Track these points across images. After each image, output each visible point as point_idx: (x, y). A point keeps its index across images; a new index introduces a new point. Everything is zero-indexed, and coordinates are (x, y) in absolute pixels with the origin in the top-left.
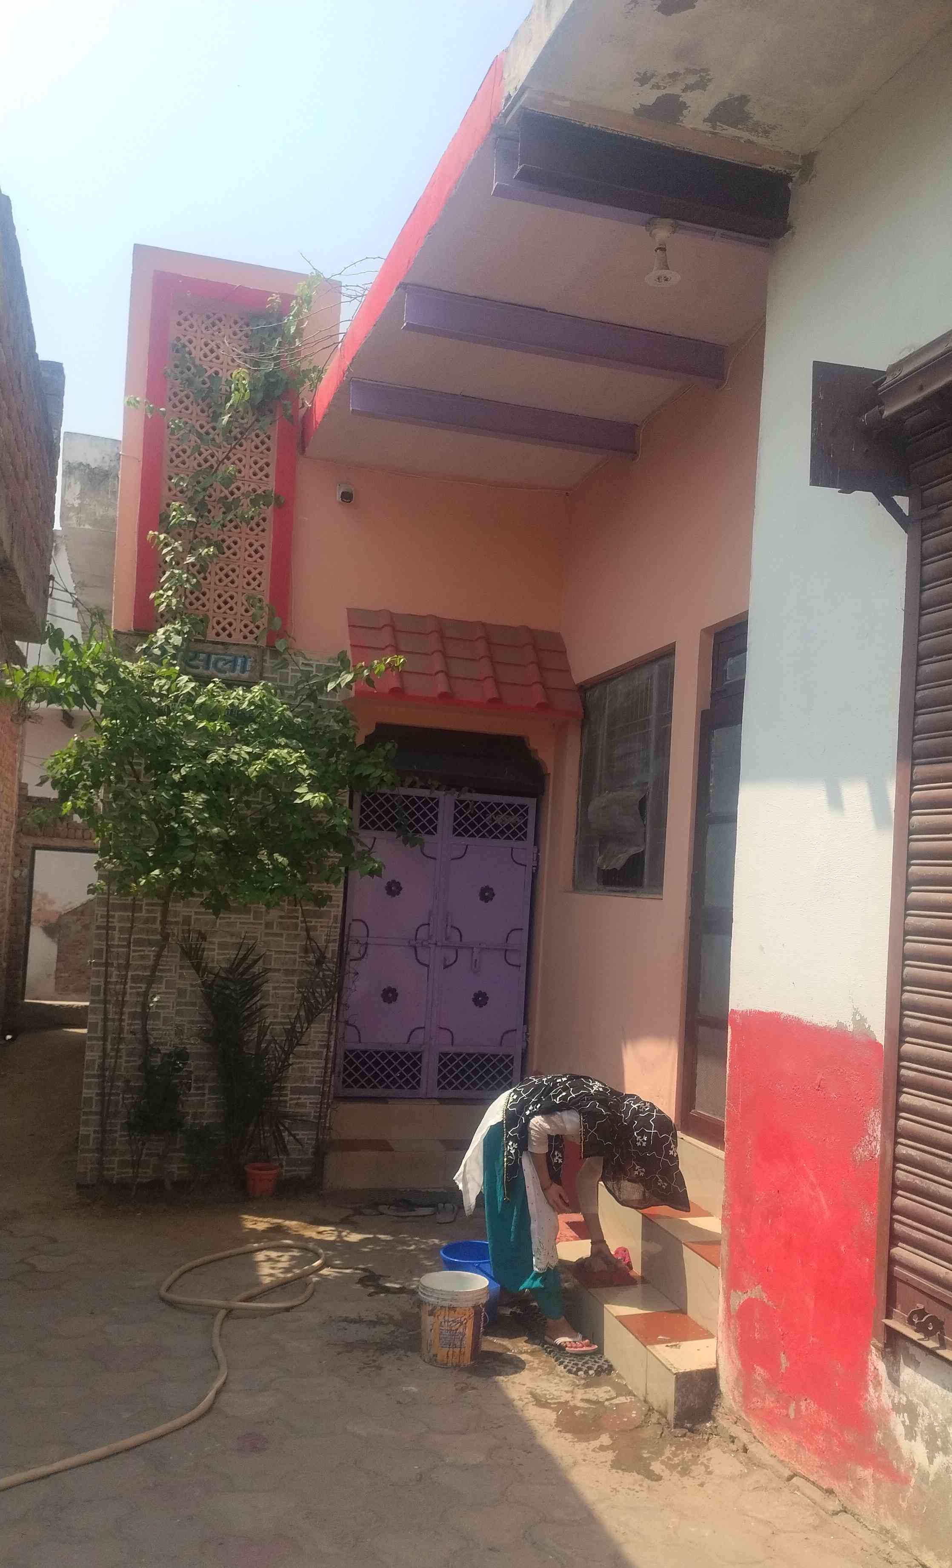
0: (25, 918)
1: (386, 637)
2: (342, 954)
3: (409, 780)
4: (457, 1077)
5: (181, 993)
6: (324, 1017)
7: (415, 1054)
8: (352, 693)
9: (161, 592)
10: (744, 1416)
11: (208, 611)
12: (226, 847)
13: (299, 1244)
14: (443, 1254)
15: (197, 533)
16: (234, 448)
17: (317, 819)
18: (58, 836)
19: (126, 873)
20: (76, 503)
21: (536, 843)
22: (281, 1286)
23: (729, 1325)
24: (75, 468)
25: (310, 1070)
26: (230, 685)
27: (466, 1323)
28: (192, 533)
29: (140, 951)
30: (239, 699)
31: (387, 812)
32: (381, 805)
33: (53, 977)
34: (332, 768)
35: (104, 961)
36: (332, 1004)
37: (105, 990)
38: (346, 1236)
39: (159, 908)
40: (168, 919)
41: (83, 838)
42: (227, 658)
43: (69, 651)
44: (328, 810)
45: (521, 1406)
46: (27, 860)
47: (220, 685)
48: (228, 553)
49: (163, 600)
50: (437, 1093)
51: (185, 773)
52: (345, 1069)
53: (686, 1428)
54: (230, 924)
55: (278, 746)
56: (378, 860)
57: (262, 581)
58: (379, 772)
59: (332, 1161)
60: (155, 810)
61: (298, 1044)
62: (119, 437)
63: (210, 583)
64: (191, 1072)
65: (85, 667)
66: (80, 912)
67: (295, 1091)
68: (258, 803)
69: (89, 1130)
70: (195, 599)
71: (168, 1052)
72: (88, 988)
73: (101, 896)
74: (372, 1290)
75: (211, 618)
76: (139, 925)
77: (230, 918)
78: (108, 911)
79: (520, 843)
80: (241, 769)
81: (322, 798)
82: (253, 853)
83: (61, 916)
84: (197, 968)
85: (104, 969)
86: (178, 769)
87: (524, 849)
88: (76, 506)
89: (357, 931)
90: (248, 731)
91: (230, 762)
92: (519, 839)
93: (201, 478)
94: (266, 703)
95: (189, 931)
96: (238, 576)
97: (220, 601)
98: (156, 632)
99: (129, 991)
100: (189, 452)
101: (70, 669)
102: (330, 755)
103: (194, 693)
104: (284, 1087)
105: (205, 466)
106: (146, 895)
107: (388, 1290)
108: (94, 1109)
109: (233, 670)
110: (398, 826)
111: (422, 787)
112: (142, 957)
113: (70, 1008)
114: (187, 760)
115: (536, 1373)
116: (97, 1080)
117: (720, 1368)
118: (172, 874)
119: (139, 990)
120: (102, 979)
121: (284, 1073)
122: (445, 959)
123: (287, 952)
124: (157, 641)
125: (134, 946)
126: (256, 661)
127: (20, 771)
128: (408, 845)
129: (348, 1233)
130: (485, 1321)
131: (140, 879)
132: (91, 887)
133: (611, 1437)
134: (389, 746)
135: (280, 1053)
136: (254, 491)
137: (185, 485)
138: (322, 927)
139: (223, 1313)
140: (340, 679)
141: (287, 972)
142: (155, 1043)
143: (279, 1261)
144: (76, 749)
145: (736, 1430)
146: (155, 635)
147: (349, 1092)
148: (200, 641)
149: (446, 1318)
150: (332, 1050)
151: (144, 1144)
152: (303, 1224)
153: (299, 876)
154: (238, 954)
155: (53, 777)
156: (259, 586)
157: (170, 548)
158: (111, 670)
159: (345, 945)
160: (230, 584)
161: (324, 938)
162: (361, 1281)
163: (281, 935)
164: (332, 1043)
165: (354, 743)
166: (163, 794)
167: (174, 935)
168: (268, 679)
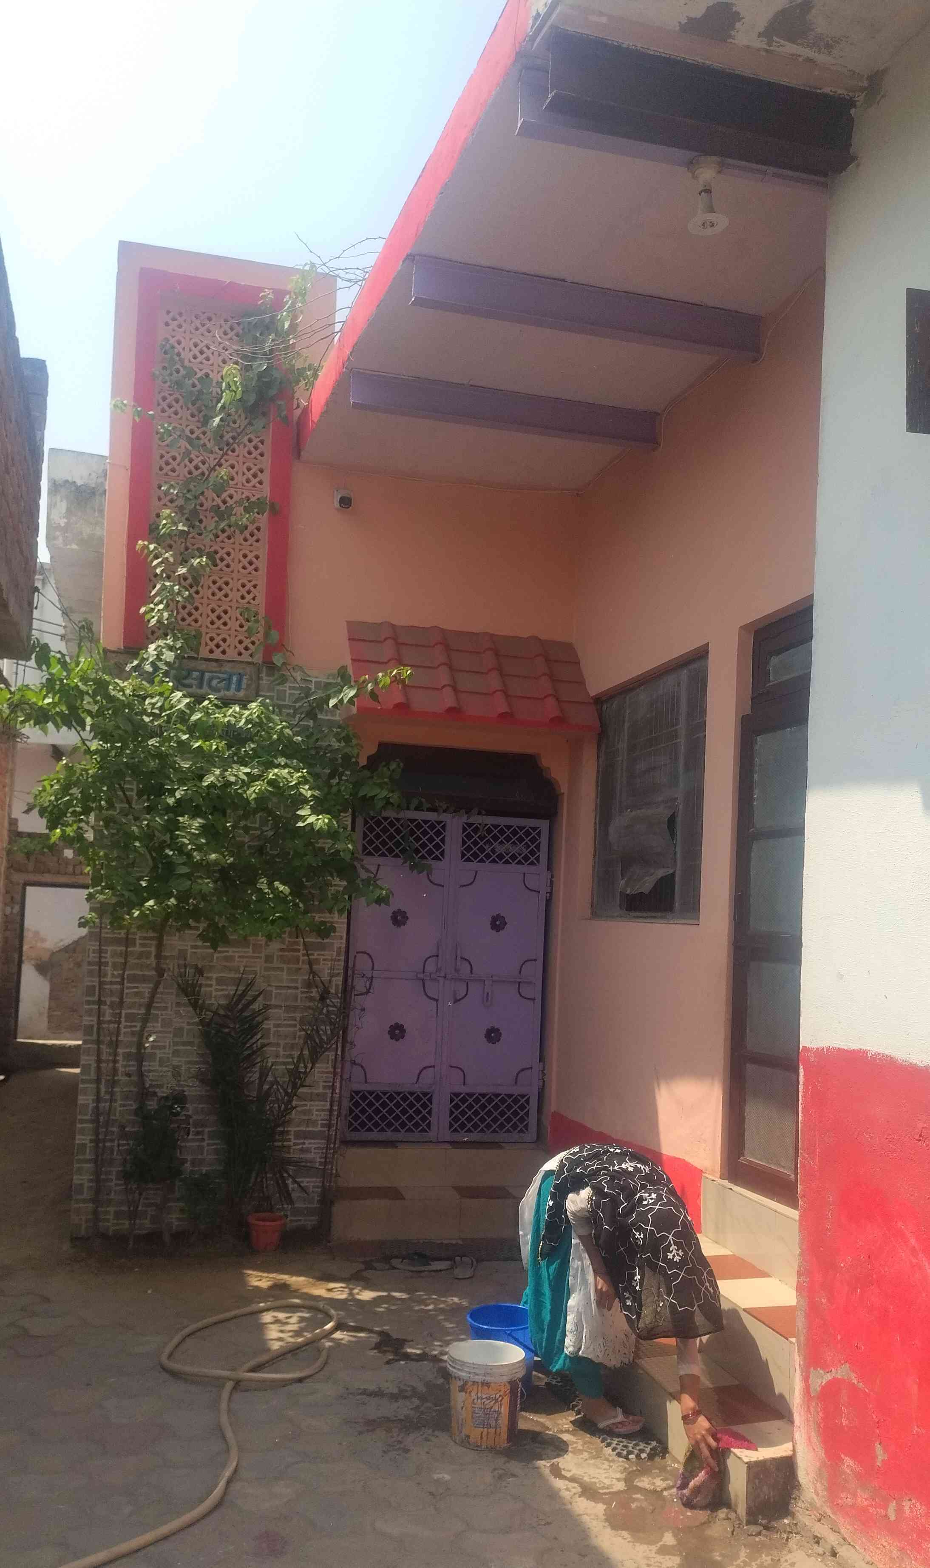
0: (16, 956)
1: (387, 651)
2: (347, 989)
3: (415, 802)
4: (469, 1119)
5: (178, 1032)
6: (328, 1056)
7: (425, 1094)
8: (354, 710)
9: (152, 606)
10: (829, 1512)
11: (201, 626)
12: (223, 874)
13: (308, 1303)
14: (470, 1320)
15: (188, 544)
16: (226, 454)
17: (319, 845)
18: (49, 872)
19: (120, 904)
20: (62, 522)
21: (549, 868)
22: (291, 1352)
23: (808, 1407)
24: (61, 486)
25: (315, 1113)
26: (226, 703)
27: (501, 1401)
28: (183, 544)
29: (134, 987)
30: (235, 717)
31: (391, 837)
32: (385, 830)
33: (46, 1015)
34: (334, 789)
35: (96, 998)
36: (337, 1042)
37: (99, 1028)
38: (358, 1294)
39: (154, 942)
40: (163, 954)
41: (74, 874)
42: (221, 675)
43: (56, 669)
44: (331, 834)
45: (568, 1497)
46: (18, 897)
47: (216, 702)
48: (221, 565)
49: (154, 614)
50: (448, 1136)
51: (179, 796)
52: (351, 1111)
53: (761, 1525)
54: (227, 959)
55: (278, 766)
56: (386, 886)
57: (257, 594)
58: (384, 793)
59: (339, 1209)
60: (148, 836)
61: (302, 1086)
62: (105, 451)
63: (203, 598)
64: (190, 1117)
65: (73, 685)
66: (72, 949)
67: (298, 1135)
68: (255, 829)
69: (83, 1178)
70: (188, 614)
71: (165, 1095)
72: (81, 1026)
73: (92, 930)
74: (391, 1357)
75: (204, 634)
76: (132, 961)
77: (228, 952)
78: (100, 945)
79: (532, 868)
80: (239, 791)
81: (326, 821)
82: (253, 882)
83: (53, 954)
84: (195, 1005)
85: (97, 1007)
86: (172, 792)
87: (536, 875)
88: (63, 525)
89: (363, 964)
90: (244, 751)
91: (228, 784)
92: (532, 863)
93: (191, 487)
94: (265, 721)
95: (185, 966)
96: (231, 590)
97: (213, 617)
98: (147, 648)
99: (123, 1030)
100: (179, 459)
101: (57, 687)
102: (331, 776)
103: (188, 711)
104: (288, 1131)
105: (196, 473)
106: (139, 928)
107: (407, 1357)
108: (88, 1157)
109: (228, 688)
110: (403, 851)
111: (429, 810)
112: (137, 994)
113: (62, 1048)
114: (182, 782)
115: (581, 1456)
116: (91, 1126)
117: (798, 1456)
118: (167, 905)
119: (134, 1029)
120: (95, 1019)
121: (287, 1117)
122: (455, 994)
123: (289, 988)
124: (149, 657)
125: (127, 983)
126: (251, 679)
127: (10, 806)
128: (415, 871)
129: (360, 1291)
130: (522, 1397)
131: (134, 911)
132: (83, 920)
133: (675, 1536)
134: (393, 766)
135: (283, 1094)
136: (248, 499)
137: (175, 492)
138: (324, 960)
139: (229, 1385)
140: (342, 694)
141: (288, 1008)
142: (151, 1086)
143: (287, 1323)
144: (64, 772)
145: (822, 1530)
146: (147, 651)
147: (356, 1136)
148: (193, 658)
149: (479, 1395)
150: (337, 1091)
151: (140, 1194)
152: (311, 1280)
153: (301, 905)
154: (236, 990)
155: (41, 806)
156: (254, 599)
157: (160, 560)
158: (101, 687)
159: (350, 980)
160: (223, 598)
161: (327, 971)
162: (378, 1347)
163: (282, 969)
164: (338, 1085)
165: (357, 763)
166: (157, 819)
167: (169, 969)
168: (266, 697)
